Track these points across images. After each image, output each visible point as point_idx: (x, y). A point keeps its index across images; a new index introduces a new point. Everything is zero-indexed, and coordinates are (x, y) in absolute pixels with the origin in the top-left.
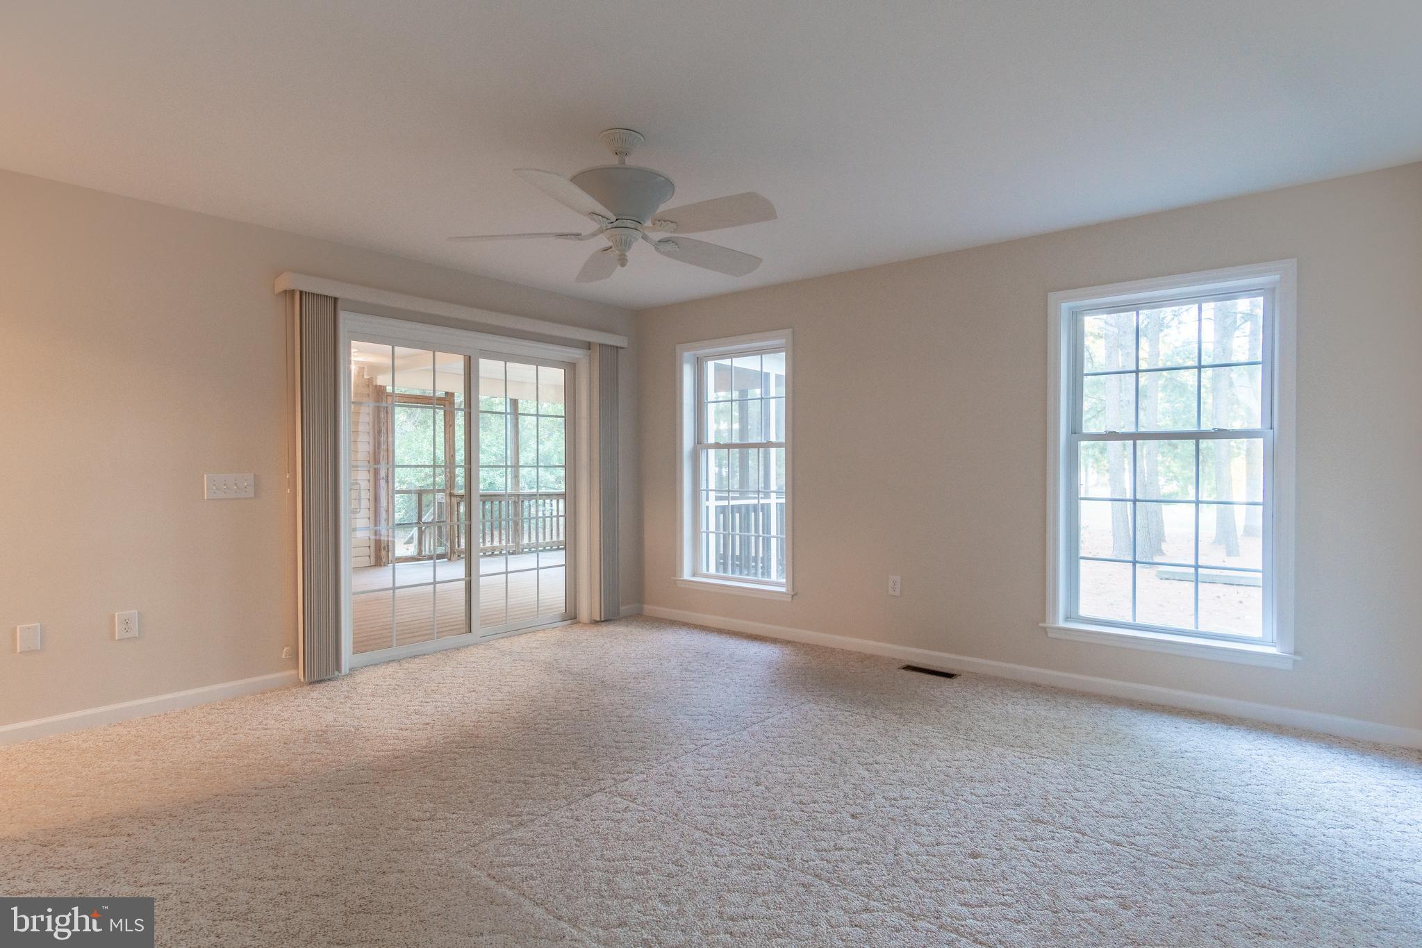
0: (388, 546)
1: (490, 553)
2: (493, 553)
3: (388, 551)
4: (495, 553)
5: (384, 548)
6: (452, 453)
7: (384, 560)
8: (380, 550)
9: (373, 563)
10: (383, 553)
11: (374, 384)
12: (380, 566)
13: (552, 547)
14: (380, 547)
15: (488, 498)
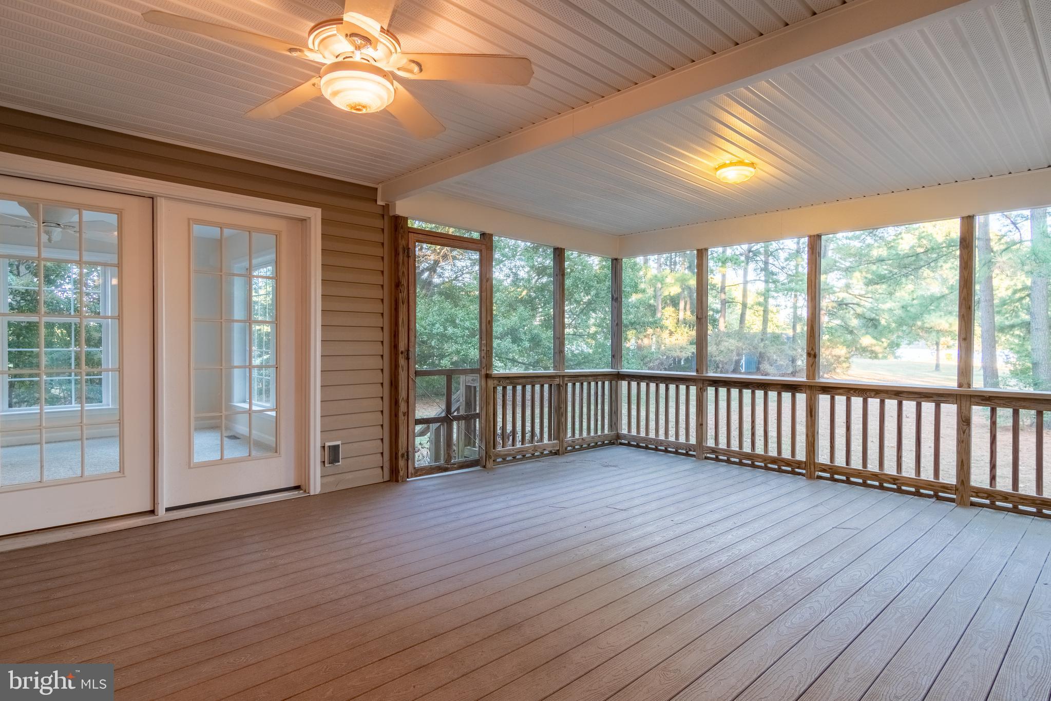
0: (408, 452)
1: (530, 455)
2: (533, 454)
3: (408, 460)
4: (536, 454)
5: (403, 455)
6: (489, 318)
7: (401, 473)
8: (397, 458)
9: (387, 478)
10: (402, 463)
11: (391, 214)
12: (397, 481)
13: (597, 443)
14: (397, 454)
15: (529, 380)
